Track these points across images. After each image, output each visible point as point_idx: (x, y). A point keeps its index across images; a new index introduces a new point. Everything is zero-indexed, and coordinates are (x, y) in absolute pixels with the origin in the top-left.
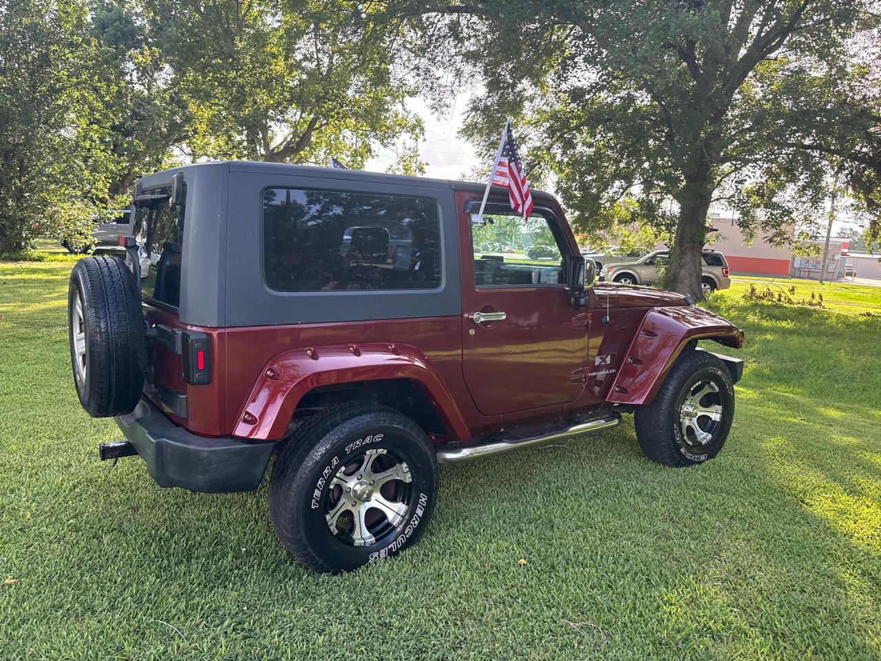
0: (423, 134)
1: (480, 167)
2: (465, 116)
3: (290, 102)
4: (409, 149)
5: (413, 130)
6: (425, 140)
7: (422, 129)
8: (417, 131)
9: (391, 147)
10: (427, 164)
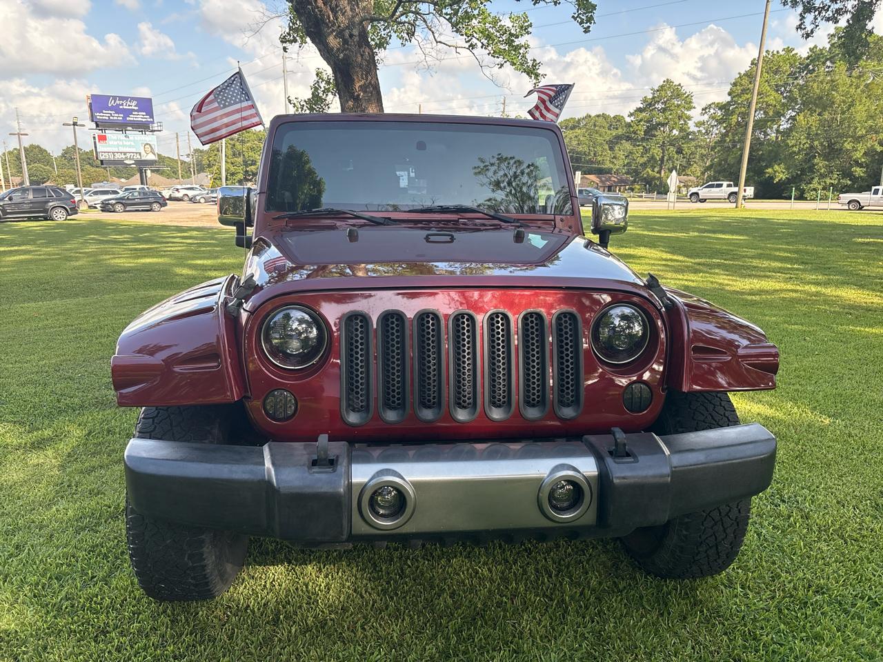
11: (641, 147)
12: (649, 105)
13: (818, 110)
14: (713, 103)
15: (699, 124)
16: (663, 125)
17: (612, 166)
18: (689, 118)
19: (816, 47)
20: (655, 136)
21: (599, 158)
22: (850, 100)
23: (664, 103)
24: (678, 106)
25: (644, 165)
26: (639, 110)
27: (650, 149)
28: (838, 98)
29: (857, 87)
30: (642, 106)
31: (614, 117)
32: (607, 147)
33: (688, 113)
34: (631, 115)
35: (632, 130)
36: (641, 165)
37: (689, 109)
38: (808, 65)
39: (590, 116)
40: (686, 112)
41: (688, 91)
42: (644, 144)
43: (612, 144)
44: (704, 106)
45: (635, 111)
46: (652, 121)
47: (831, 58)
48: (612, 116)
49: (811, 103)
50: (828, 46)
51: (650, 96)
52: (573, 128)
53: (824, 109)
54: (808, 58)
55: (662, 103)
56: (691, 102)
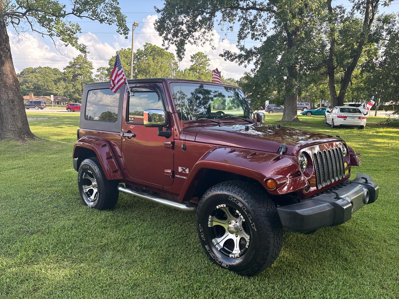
11: (71, 84)
12: (73, 65)
13: (145, 74)
14: (101, 67)
15: (97, 76)
16: (81, 75)
17: (57, 92)
18: (92, 73)
19: (139, 49)
20: (77, 79)
21: (50, 88)
22: (155, 71)
23: (80, 65)
24: (87, 67)
25: (74, 92)
26: (68, 67)
27: (76, 85)
28: (151, 70)
29: (157, 67)
30: (69, 65)
31: (53, 69)
32: (53, 83)
33: (91, 71)
34: (65, 69)
35: (66, 76)
36: (73, 92)
37: (92, 69)
38: (137, 56)
39: (41, 67)
40: (90, 70)
41: (90, 61)
42: (73, 83)
43: (56, 82)
44: (98, 68)
45: (67, 67)
46: (75, 73)
47: (146, 54)
48: (52, 69)
49: (142, 71)
50: (144, 50)
51: (73, 61)
52: (33, 72)
53: (147, 74)
54: (137, 53)
55: (79, 65)
56: (92, 66)
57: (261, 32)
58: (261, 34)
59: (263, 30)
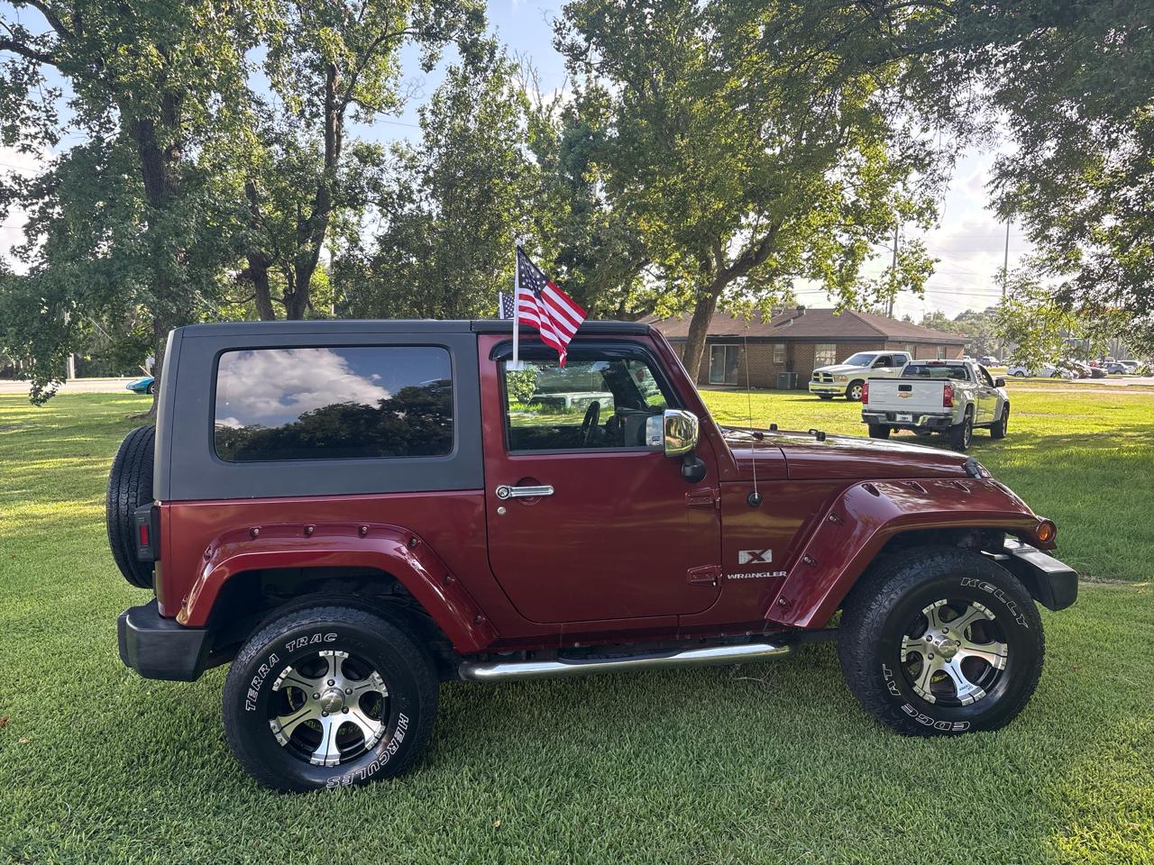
0: (936, 219)
1: (1035, 255)
2: (991, 187)
3: (744, 200)
4: (910, 243)
5: (920, 214)
6: (938, 227)
7: (934, 212)
8: (927, 215)
9: (883, 242)
10: (937, 261)
57: (37, 129)
58: (41, 135)
59: (47, 122)
